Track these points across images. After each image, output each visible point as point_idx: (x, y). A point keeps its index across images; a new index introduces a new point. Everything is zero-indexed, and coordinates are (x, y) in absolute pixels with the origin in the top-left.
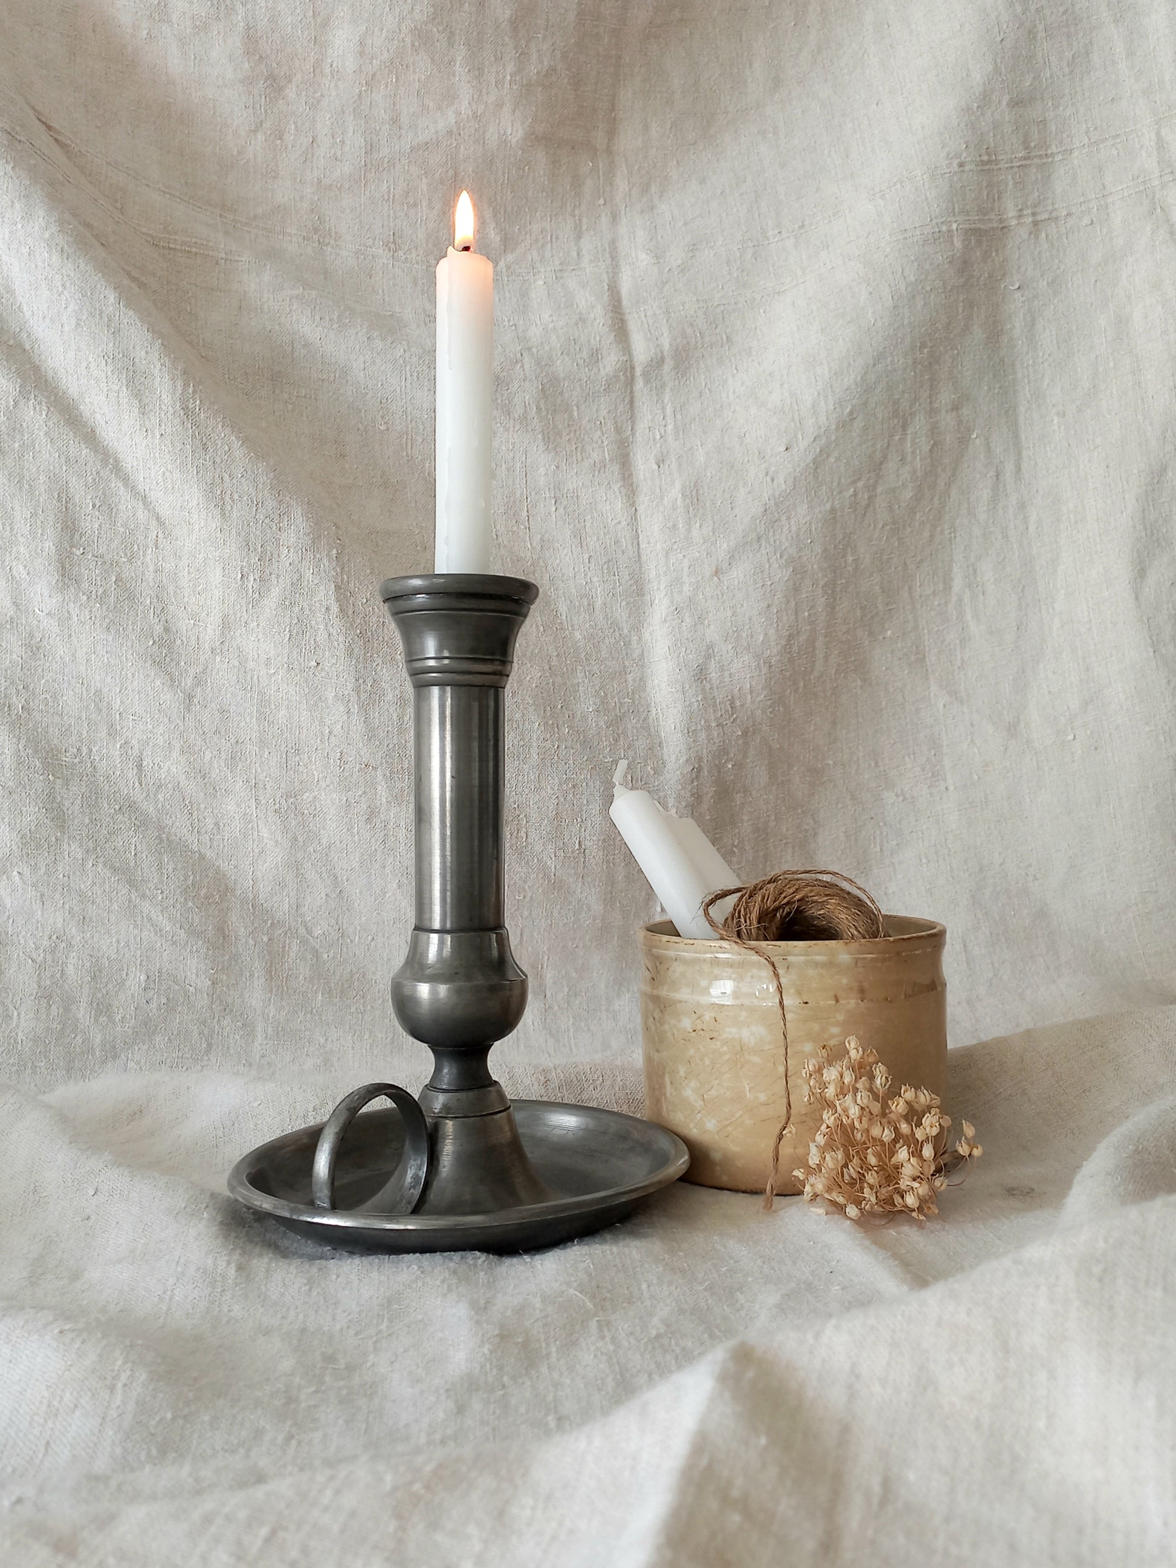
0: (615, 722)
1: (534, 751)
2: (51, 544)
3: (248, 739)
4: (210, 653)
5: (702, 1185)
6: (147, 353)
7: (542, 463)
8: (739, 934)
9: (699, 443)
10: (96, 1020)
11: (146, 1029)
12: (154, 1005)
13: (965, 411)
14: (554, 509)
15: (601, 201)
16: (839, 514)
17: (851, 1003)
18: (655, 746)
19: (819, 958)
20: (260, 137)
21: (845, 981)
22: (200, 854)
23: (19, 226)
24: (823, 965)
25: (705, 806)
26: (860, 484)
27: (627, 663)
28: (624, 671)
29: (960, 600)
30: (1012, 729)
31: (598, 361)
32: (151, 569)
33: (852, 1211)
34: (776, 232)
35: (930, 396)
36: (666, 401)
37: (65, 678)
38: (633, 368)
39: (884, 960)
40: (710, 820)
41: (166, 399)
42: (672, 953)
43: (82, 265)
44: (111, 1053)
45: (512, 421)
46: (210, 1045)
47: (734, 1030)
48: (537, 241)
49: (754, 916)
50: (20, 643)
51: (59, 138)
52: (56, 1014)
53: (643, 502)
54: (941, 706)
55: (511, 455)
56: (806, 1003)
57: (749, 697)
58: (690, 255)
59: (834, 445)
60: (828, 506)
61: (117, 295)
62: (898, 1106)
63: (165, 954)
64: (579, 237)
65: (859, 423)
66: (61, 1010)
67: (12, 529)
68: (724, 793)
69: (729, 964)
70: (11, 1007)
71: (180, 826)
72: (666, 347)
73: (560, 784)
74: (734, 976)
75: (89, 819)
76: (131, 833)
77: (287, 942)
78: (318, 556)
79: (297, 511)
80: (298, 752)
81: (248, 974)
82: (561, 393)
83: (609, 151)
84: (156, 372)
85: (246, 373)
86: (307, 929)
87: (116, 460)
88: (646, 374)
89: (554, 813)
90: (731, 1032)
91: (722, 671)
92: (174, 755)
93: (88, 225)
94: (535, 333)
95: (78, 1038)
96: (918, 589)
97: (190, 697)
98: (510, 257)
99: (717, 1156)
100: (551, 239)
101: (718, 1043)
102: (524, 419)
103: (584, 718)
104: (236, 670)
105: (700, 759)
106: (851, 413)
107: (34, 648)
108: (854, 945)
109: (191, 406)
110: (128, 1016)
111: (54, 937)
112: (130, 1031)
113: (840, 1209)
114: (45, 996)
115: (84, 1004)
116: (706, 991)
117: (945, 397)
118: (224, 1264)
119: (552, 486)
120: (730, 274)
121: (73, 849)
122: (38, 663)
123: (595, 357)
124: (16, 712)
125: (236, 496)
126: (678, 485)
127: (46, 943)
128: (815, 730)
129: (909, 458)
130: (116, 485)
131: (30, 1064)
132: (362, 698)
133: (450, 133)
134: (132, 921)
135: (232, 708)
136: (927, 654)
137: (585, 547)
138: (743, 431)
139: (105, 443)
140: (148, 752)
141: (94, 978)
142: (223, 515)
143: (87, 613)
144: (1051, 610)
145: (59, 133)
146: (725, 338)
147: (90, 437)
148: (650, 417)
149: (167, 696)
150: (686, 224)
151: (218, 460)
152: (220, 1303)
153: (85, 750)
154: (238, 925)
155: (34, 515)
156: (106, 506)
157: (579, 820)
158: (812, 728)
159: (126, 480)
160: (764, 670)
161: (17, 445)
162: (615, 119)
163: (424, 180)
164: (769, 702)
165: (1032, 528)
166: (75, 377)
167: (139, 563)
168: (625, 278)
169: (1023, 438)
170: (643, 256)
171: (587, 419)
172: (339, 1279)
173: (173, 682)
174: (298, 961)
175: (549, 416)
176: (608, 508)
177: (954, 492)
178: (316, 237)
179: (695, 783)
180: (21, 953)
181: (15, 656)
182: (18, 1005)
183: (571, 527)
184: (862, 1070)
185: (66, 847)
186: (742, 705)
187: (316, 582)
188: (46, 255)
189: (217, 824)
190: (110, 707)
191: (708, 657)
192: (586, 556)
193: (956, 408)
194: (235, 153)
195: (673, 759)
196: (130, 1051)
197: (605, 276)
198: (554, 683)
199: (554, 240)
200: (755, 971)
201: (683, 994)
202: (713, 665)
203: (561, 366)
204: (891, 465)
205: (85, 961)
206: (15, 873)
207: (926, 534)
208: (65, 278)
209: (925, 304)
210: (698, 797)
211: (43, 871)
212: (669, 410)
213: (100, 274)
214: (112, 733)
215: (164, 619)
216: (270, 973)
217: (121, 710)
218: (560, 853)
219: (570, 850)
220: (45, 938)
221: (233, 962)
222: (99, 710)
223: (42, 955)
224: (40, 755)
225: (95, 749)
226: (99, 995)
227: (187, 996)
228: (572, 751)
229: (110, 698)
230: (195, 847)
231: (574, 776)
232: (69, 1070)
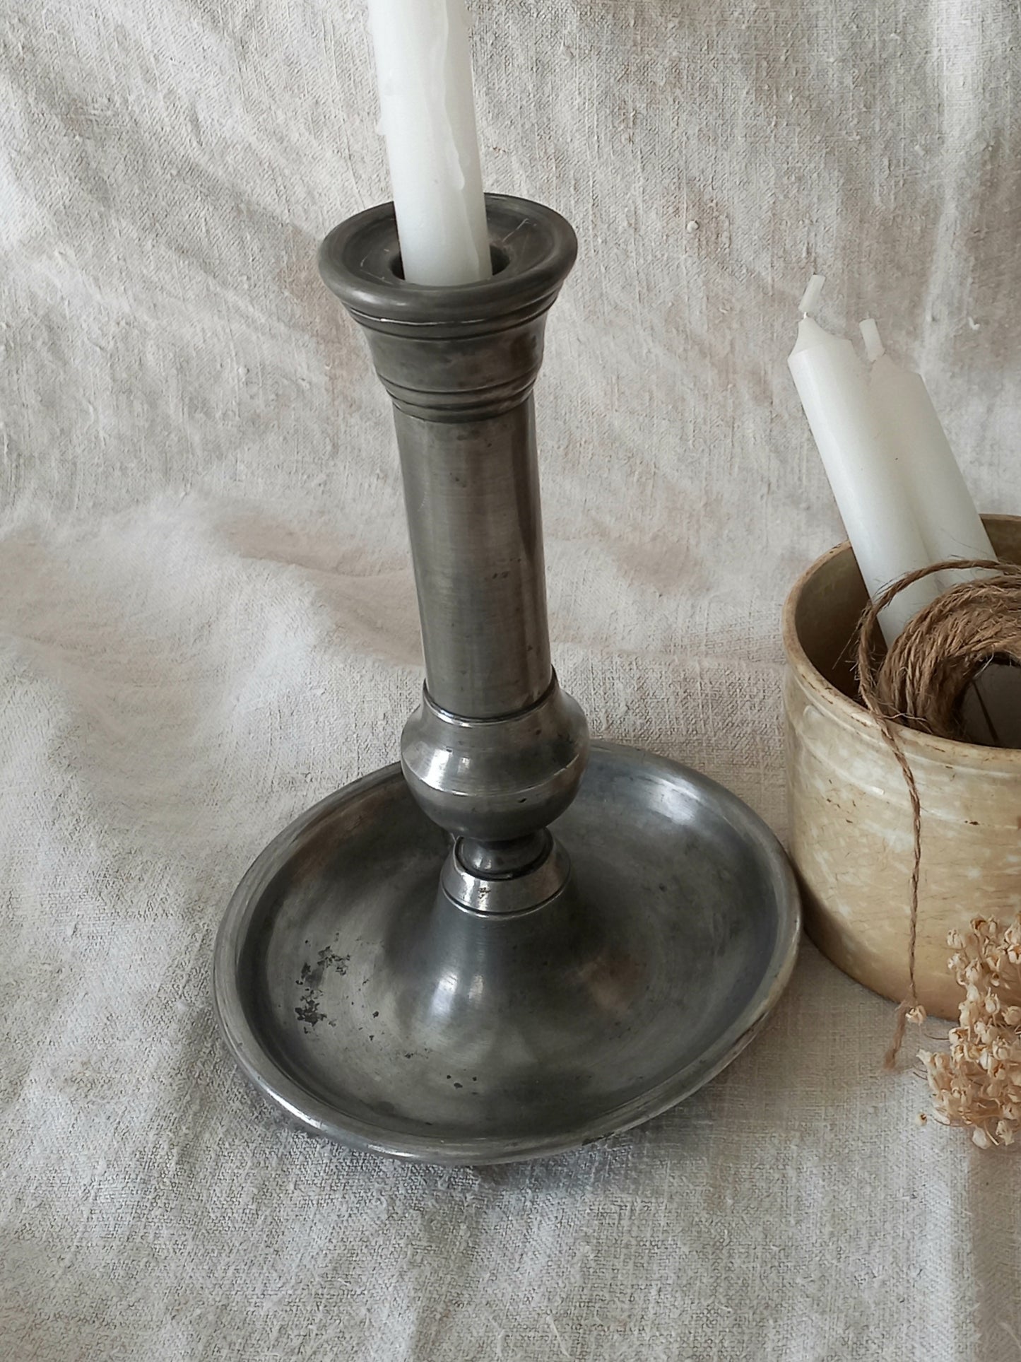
1: (739, 132)
3: (330, 100)
10: (191, 416)
12: (260, 401)
18: (931, 108)
22: (295, 227)
24: (1004, 782)
25: (1002, 195)
33: (980, 1139)
37: (73, 8)
40: (1010, 213)
44: (216, 452)
46: (335, 446)
47: (874, 825)
49: (927, 666)
52: (140, 410)
56: (975, 823)
63: (265, 347)
66: (146, 407)
70: (85, 403)
71: (264, 195)
73: (779, 177)
74: (881, 763)
75: (139, 188)
76: (198, 203)
90: (871, 825)
92: (237, 111)
95: (173, 435)
97: (243, 43)
101: (857, 831)
103: (822, 73)
104: (301, 9)
105: (998, 132)
110: (230, 413)
111: (123, 323)
112: (235, 430)
114: (124, 389)
115: (173, 400)
116: (847, 765)
121: (124, 228)
124: (16, 54)
127: (113, 328)
131: (118, 465)
132: (481, 62)
134: (216, 311)
135: (304, 60)
140: (201, 105)
141: (181, 370)
149: (210, 40)
153: (117, 99)
157: (807, 222)
180: (86, 340)
182: (92, 399)
185: (114, 223)
189: (309, 193)
190: (139, 47)
195: (956, 133)
196: (238, 451)
198: (778, 16)
201: (819, 750)
205: (166, 351)
206: (56, 254)
210: (991, 184)
211: (90, 252)
217: (156, 51)
218: (779, 264)
219: (794, 260)
220: (113, 323)
221: (354, 357)
222: (126, 51)
223: (112, 343)
224: (58, 110)
225: (131, 99)
226: (191, 389)
227: (300, 391)
228: (798, 129)
229: (138, 35)
230: (286, 218)
231: (800, 164)
232: (167, 472)
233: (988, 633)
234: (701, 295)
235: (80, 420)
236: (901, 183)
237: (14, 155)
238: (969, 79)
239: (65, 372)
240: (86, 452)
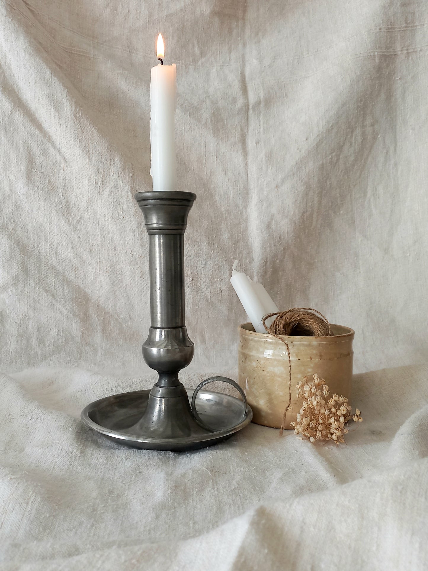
0: (236, 243)
1: (204, 253)
2: (24, 168)
3: (97, 244)
4: (83, 211)
5: (257, 424)
6: (61, 94)
7: (212, 142)
8: (276, 332)
9: (273, 136)
10: (39, 345)
11: (57, 349)
12: (60, 341)
13: (376, 127)
14: (216, 160)
15: (240, 38)
16: (325, 165)
17: (317, 360)
18: (250, 252)
19: (305, 343)
20: (108, 9)
21: (314, 352)
22: (78, 286)
23: (14, 43)
24: (307, 346)
25: (268, 276)
26: (334, 154)
27: (241, 220)
28: (239, 224)
29: (370, 200)
30: (386, 251)
31: (235, 102)
32: (62, 178)
33: (312, 439)
34: (307, 53)
35: (363, 120)
36: (261, 119)
37: (29, 218)
38: (248, 105)
39: (330, 345)
41: (68, 112)
42: (250, 338)
43: (38, 59)
44: (45, 357)
45: (201, 125)
46: (81, 356)
47: (272, 368)
48: (214, 53)
49: (282, 325)
50: (12, 204)
51: (30, 8)
52: (24, 343)
53: (250, 158)
54: (360, 240)
55: (200, 139)
56: (299, 359)
57: (287, 235)
58: (273, 61)
59: (324, 138)
60: (321, 162)
61: (51, 71)
62: (332, 402)
63: (65, 323)
64: (230, 52)
65: (335, 130)
66: (26, 342)
67: (9, 161)
68: (275, 271)
69: (271, 343)
70: (8, 340)
71: (71, 276)
72: (262, 97)
73: (214, 266)
74: (273, 348)
75: (37, 272)
76: (53, 277)
77: (110, 320)
78: (125, 176)
79: (117, 159)
80: (115, 250)
81: (95, 331)
82: (221, 114)
83: (243, 19)
84: (65, 102)
85: (100, 103)
86: (117, 315)
87: (49, 136)
88: (254, 108)
89: (211, 277)
90: (270, 369)
91: (277, 225)
92: (69, 249)
93: (40, 44)
94: (211, 90)
95: (32, 352)
96: (354, 196)
97: (75, 228)
98: (203, 60)
99: (263, 414)
100: (219, 53)
101: (266, 373)
102: (206, 124)
103: (224, 241)
104: (93, 218)
105: (267, 259)
106: (332, 126)
107: (17, 207)
108: (319, 338)
109: (78, 116)
110: (51, 345)
111: (24, 315)
112: (52, 350)
113: (308, 438)
114: (20, 336)
115: (34, 340)
116: (263, 353)
117: (369, 121)
118: (76, 450)
119: (215, 151)
120: (288, 69)
121: (31, 283)
122: (19, 212)
123: (234, 100)
124: (10, 231)
125: (94, 152)
126: (263, 153)
127: (21, 316)
128: (311, 248)
129: (353, 144)
130: (49, 146)
131: (14, 361)
132: (140, 231)
133: (181, 10)
134: (53, 310)
135: (91, 232)
136: (355, 221)
137: (227, 175)
138: (290, 131)
139: (45, 129)
140: (59, 247)
141: (38, 330)
142: (89, 159)
143: (37, 194)
144: (404, 205)
145: (30, 6)
146: (285, 94)
147: (39, 126)
148: (254, 125)
149: (66, 227)
150: (272, 48)
151: (88, 137)
152: (73, 466)
153: (36, 246)
154: (92, 312)
155: (18, 156)
156: (45, 153)
157: (220, 279)
158: (310, 248)
159: (53, 144)
160: (293, 225)
161: (11, 129)
162: (246, 6)
163: (171, 28)
164: (294, 238)
165: (399, 173)
166: (34, 103)
167: (57, 176)
168: (247, 69)
169: (398, 138)
170: (254, 61)
171: (230, 125)
172: (118, 458)
173: (69, 222)
174: (114, 327)
175: (215, 123)
176: (236, 160)
177: (370, 158)
178: (128, 50)
179: (265, 267)
180: (12, 320)
181: (10, 210)
182: (10, 339)
183: (222, 167)
184: (319, 387)
185: (28, 281)
186: (284, 238)
187: (123, 186)
188: (24, 55)
189: (85, 275)
190: (45, 230)
191: (272, 219)
192: (227, 179)
193: (372, 125)
194: (98, 16)
195: (257, 258)
196: (51, 357)
197: (239, 68)
198: (213, 227)
199: (220, 53)
200: (280, 346)
201: (253, 353)
202: (273, 223)
203: (221, 104)
204: (346, 147)
205: (35, 324)
206: (9, 291)
207: (358, 174)
208: (31, 64)
209: (363, 84)
210: (265, 273)
211: (20, 290)
212: (262, 122)
213: (44, 63)
214: (46, 240)
215: (66, 198)
216: (104, 331)
217: (50, 231)
218: (213, 292)
219: (216, 291)
220: (21, 315)
221: (90, 327)
222: (41, 231)
223: (19, 321)
224: (19, 247)
225: (40, 246)
226: (40, 336)
227: (73, 338)
228: (218, 254)
229: (46, 227)
230: (77, 283)
231: (219, 263)
232: (29, 363)
233: (296, 316)
234: (191, 302)
235: (5, 346)
236: (244, 270)
237: (4, 259)
238: (259, 245)
239: (4, 330)
240: (5, 357)
